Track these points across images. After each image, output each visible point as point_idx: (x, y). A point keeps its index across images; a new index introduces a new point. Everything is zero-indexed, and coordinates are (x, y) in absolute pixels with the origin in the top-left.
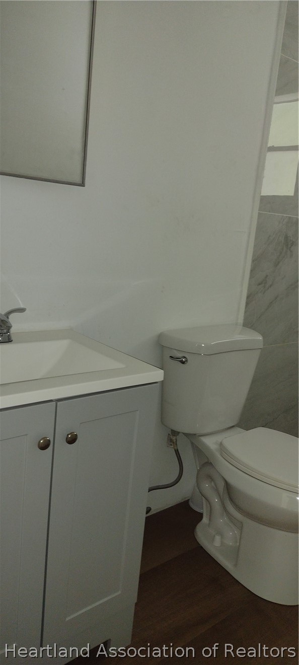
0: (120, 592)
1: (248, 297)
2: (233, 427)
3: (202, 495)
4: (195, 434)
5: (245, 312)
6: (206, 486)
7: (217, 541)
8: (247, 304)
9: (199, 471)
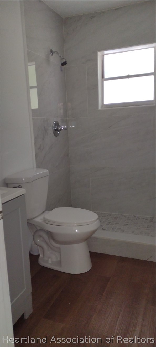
0: (25, 289)
1: (36, 155)
2: (44, 212)
3: (37, 245)
4: (30, 219)
5: (36, 162)
6: (39, 241)
7: (50, 262)
8: (36, 158)
9: (34, 236)
